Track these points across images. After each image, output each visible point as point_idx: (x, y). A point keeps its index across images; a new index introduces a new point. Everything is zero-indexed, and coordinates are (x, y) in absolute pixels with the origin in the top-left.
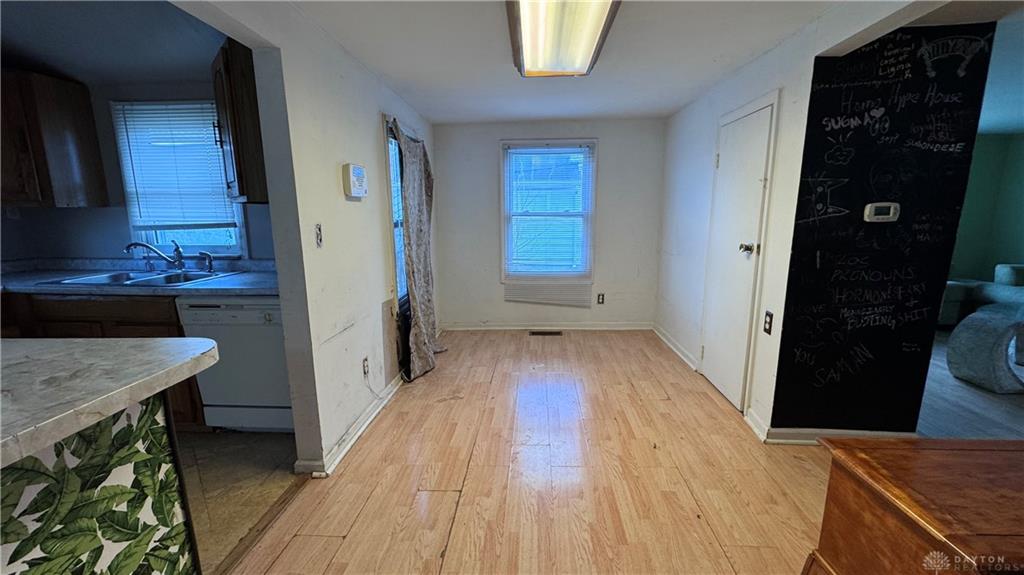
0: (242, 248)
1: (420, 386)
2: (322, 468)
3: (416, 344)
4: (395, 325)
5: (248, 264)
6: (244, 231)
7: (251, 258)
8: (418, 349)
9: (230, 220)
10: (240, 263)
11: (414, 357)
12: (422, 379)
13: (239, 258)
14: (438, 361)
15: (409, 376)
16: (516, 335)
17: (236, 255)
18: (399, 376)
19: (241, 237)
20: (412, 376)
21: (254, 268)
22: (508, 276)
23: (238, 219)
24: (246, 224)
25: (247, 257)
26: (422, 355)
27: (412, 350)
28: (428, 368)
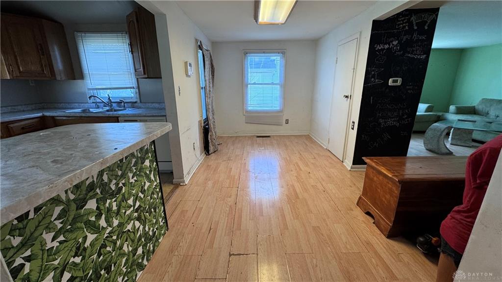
0: (137, 98)
1: (213, 156)
2: (184, 182)
3: (211, 139)
4: (202, 131)
5: (140, 105)
6: (137, 90)
7: (141, 102)
8: (212, 141)
9: (131, 86)
10: (136, 104)
11: (210, 144)
12: (213, 154)
13: (136, 102)
14: (219, 147)
15: (208, 153)
16: (251, 137)
17: (135, 101)
18: (204, 153)
19: (136, 93)
20: (210, 153)
21: (143, 107)
22: (247, 112)
23: (135, 85)
24: (138, 87)
25: (139, 102)
26: (213, 144)
27: (210, 142)
28: (216, 150)
